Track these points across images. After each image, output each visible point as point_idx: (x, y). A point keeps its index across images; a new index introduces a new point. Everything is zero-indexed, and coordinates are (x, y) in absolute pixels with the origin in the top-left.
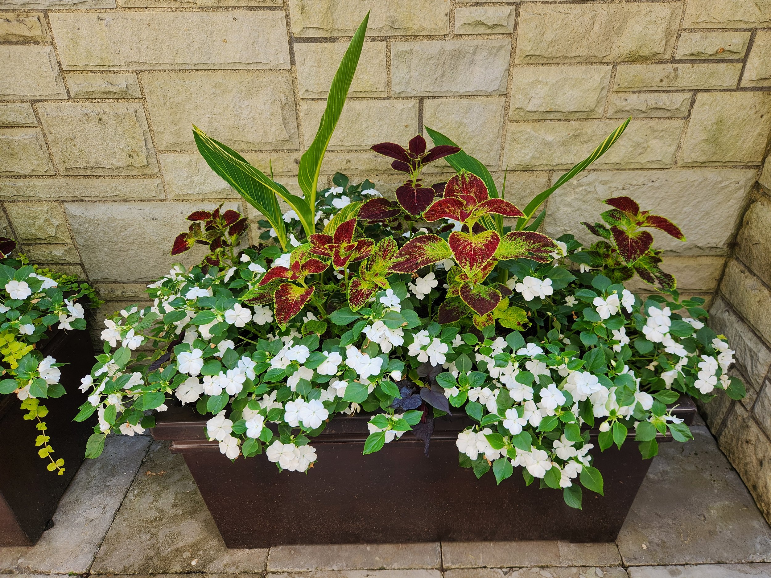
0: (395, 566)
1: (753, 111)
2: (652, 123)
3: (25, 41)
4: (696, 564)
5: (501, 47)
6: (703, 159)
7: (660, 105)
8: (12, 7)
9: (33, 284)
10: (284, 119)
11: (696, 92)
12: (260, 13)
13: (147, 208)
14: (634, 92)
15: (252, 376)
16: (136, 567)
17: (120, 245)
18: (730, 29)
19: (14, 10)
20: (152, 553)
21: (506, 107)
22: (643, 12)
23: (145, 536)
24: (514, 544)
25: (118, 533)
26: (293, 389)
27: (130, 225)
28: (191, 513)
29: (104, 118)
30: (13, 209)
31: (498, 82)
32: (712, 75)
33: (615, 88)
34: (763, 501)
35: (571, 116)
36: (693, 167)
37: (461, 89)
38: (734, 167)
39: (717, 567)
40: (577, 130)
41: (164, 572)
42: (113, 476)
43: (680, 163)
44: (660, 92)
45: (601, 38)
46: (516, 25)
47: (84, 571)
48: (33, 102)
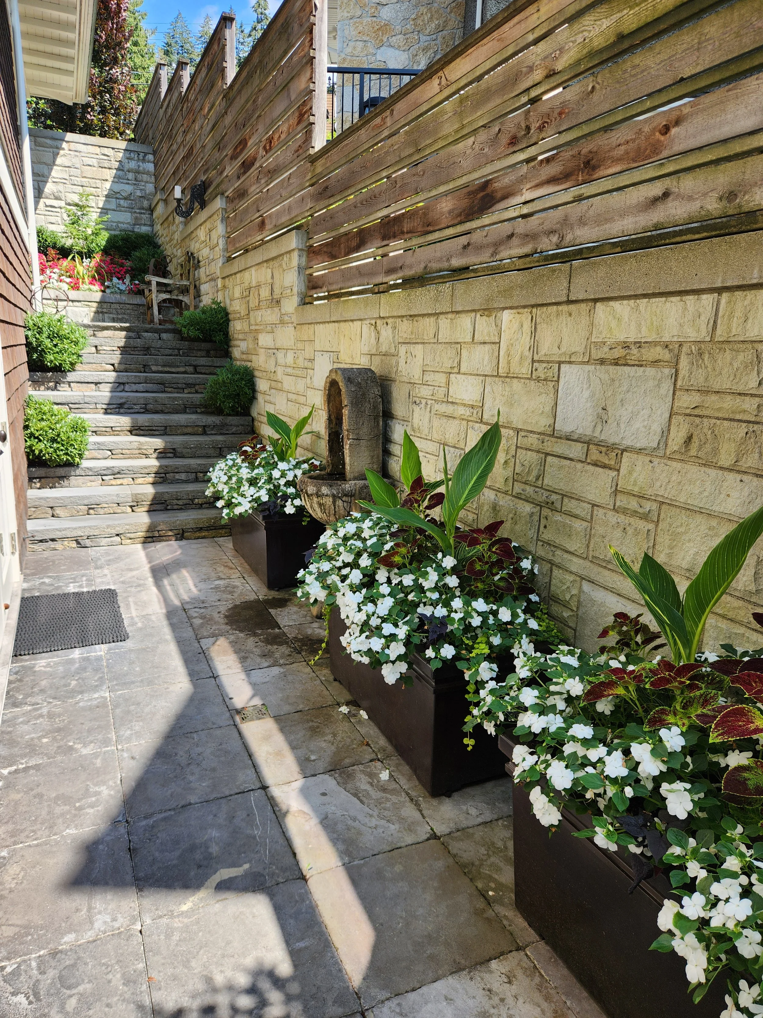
3: (604, 466)
8: (606, 444)
9: (514, 615)
13: (630, 606)
15: (552, 729)
16: (462, 860)
19: (605, 447)
20: (477, 863)
23: (483, 851)
25: (473, 834)
26: (565, 754)
29: (628, 528)
30: (556, 572)
41: (471, 880)
42: (503, 801)
47: (439, 834)
48: (594, 505)
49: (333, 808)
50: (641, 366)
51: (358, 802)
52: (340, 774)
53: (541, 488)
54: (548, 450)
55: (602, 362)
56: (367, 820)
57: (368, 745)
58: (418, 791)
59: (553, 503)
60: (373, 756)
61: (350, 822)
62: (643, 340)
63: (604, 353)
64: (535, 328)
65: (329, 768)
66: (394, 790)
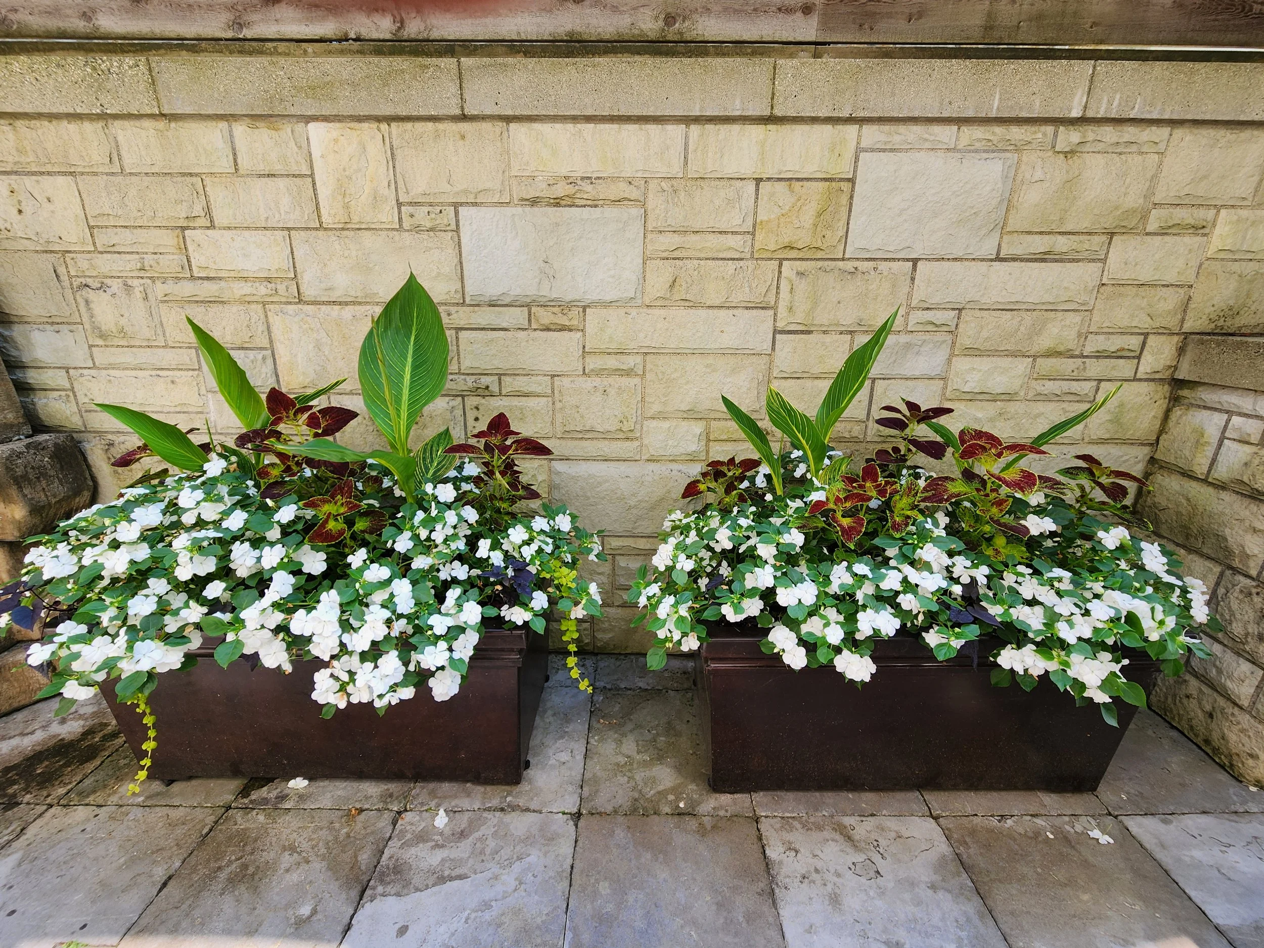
0: (884, 812)
1: (1148, 397)
2: (1065, 405)
3: (563, 329)
4: (1183, 814)
5: (944, 341)
6: (1107, 436)
7: (1073, 391)
8: (560, 303)
10: (758, 393)
11: (1100, 381)
12: (754, 311)
13: (623, 467)
14: (1050, 380)
16: (625, 808)
17: (592, 500)
18: (1127, 333)
19: (559, 306)
20: (636, 795)
21: (945, 388)
22: (1059, 319)
23: (622, 779)
24: (995, 794)
25: (595, 775)
27: (607, 481)
28: (658, 759)
29: (608, 390)
31: (940, 368)
32: (1113, 368)
33: (1035, 376)
34: (1222, 754)
35: (998, 398)
36: (1097, 443)
37: (909, 374)
38: (1132, 444)
39: (1204, 816)
40: (1002, 409)
41: (655, 813)
42: (568, 722)
43: (1086, 440)
44: (1071, 380)
45: (1026, 337)
46: (957, 325)
47: (575, 810)
48: (553, 376)
49: (442, 929)
50: (596, 206)
51: (456, 883)
52: (382, 881)
53: (459, 373)
54: (462, 323)
55: (534, 202)
56: (499, 888)
57: (361, 811)
58: (495, 795)
59: (487, 387)
60: (387, 816)
61: (487, 916)
62: (594, 176)
63: (539, 189)
64: (392, 154)
65: (355, 893)
66: (471, 822)
